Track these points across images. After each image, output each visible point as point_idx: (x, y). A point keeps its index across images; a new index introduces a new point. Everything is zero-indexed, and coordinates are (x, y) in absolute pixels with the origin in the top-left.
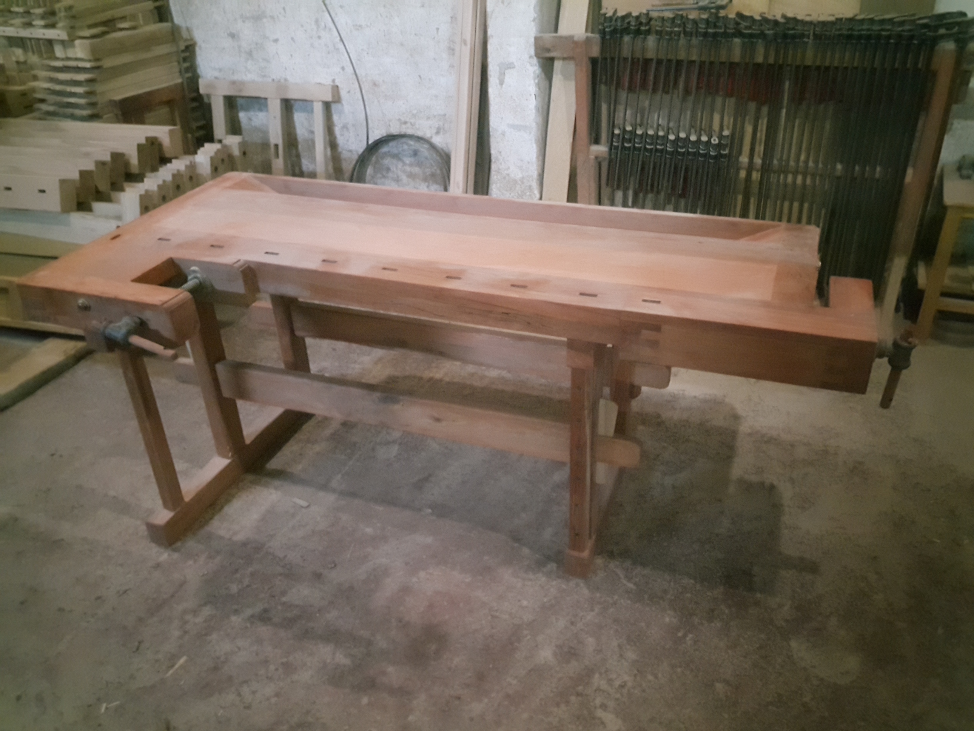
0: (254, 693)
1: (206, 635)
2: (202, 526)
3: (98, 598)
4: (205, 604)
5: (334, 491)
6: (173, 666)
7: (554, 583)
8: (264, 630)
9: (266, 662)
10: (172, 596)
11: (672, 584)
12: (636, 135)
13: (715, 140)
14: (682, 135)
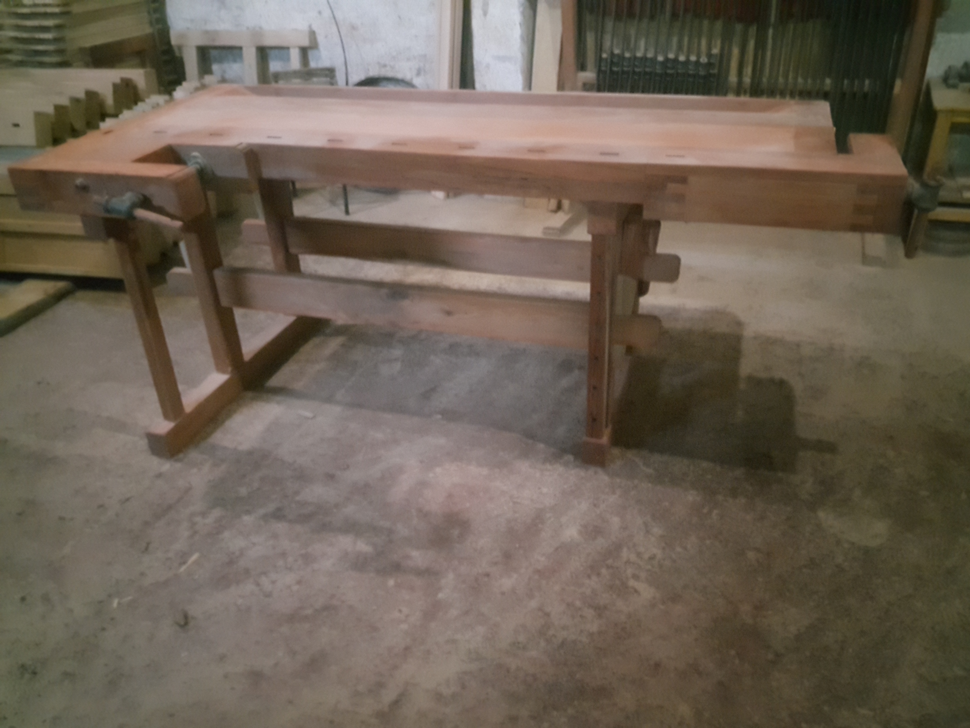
0: (273, 582)
1: (217, 533)
2: (205, 438)
3: (101, 506)
4: (213, 507)
5: (339, 403)
6: (185, 563)
7: (573, 472)
8: (280, 527)
9: (284, 555)
10: (178, 501)
11: (692, 468)
12: (624, 58)
13: (703, 60)
14: (671, 56)
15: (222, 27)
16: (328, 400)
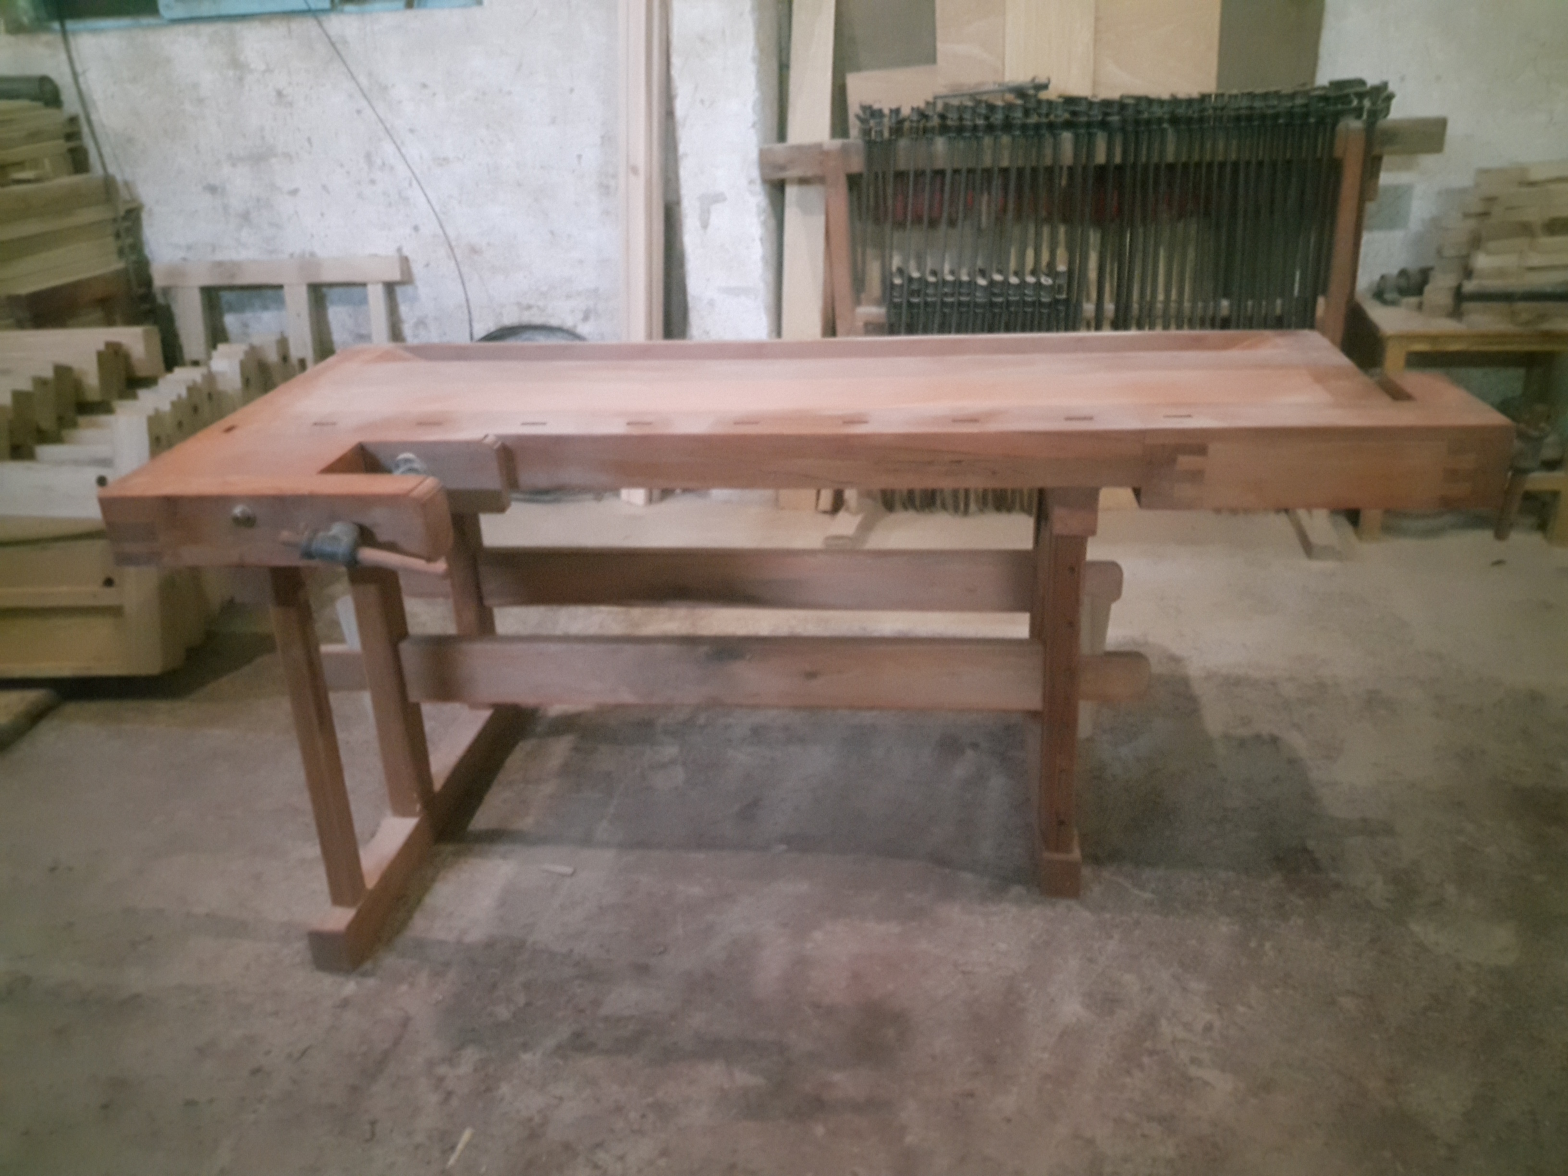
0: (621, 1158)
1: (488, 1090)
2: (398, 932)
3: (256, 1071)
4: (462, 1046)
5: (605, 845)
6: (453, 1148)
7: (1034, 912)
8: (592, 1064)
9: (619, 1109)
10: (396, 1043)
11: (1207, 882)
12: (927, 284)
13: (1046, 281)
14: (998, 277)
15: (243, 255)
16: (587, 841)
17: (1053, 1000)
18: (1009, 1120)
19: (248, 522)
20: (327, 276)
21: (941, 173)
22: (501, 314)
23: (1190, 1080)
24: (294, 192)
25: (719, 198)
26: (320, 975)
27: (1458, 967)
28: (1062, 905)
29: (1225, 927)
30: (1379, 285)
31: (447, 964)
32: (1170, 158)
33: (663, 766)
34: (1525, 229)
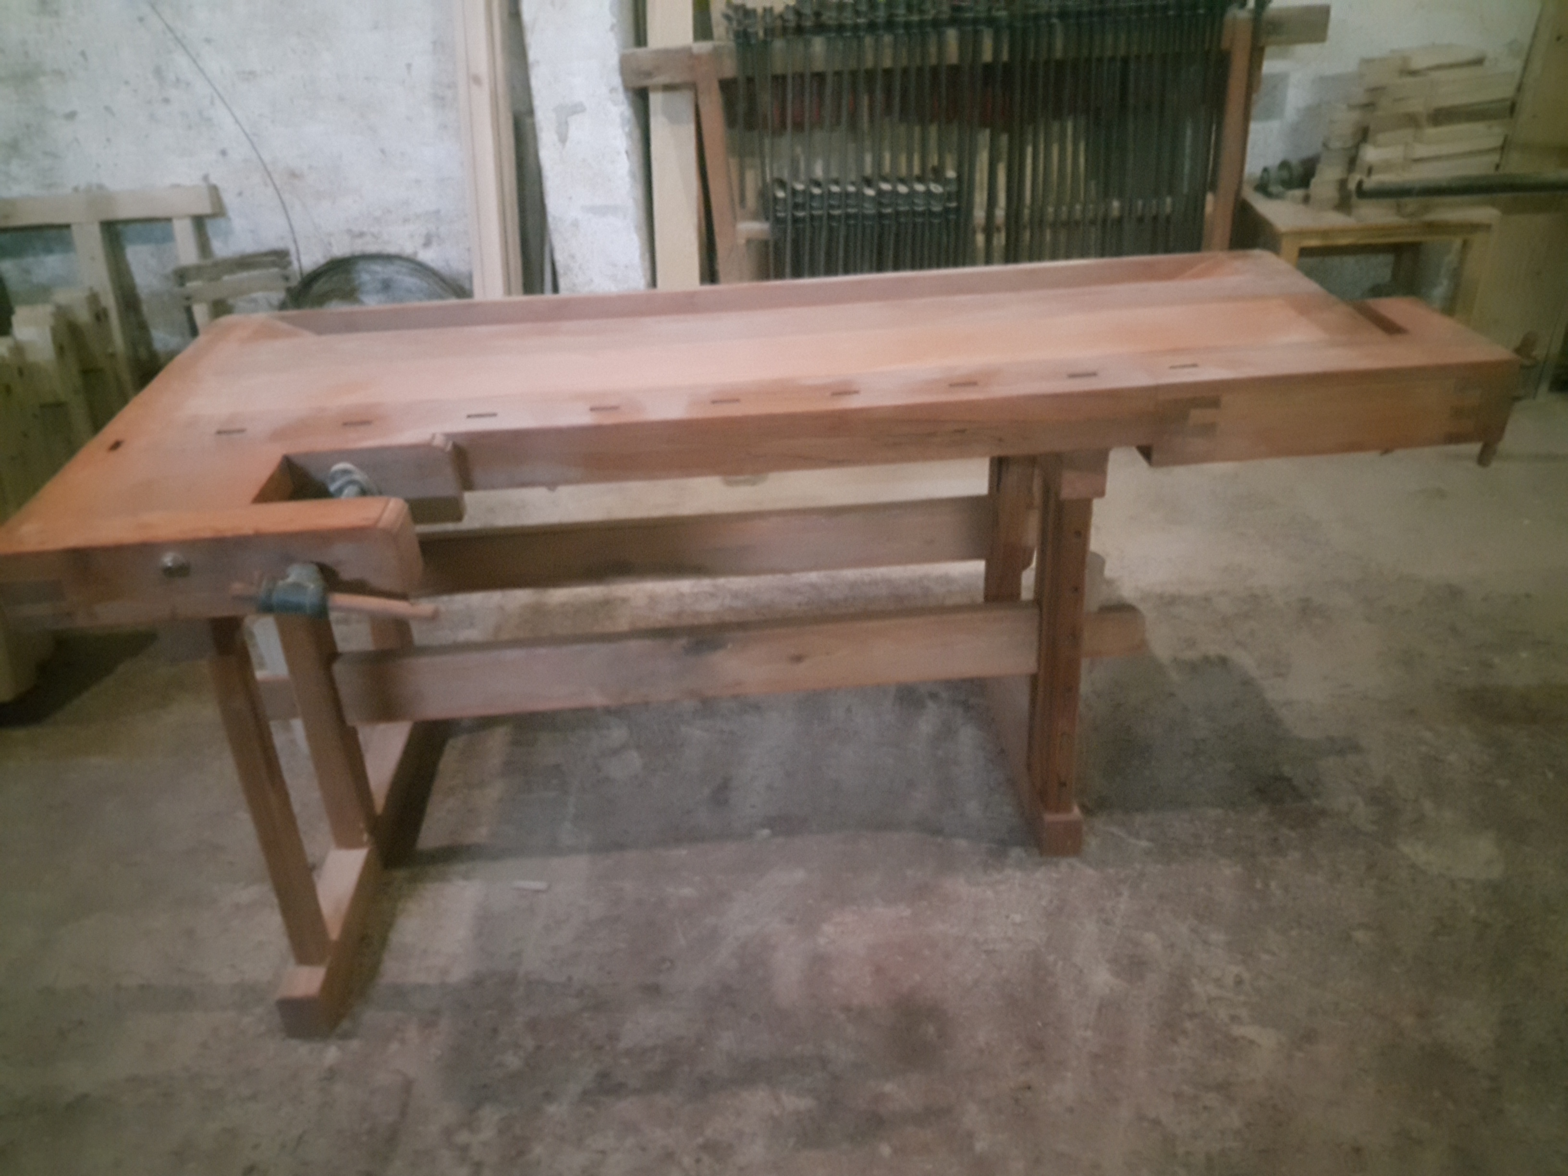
2: (370, 981)
4: (477, 1106)
8: (627, 1107)
11: (1197, 822)
12: (812, 196)
13: (936, 188)
14: (886, 187)
15: (16, 191)
16: (553, 849)
17: (1081, 971)
18: (1071, 1110)
19: (180, 571)
20: (124, 212)
21: (820, 77)
22: (330, 244)
23: (1235, 1040)
24: (71, 116)
25: (577, 109)
26: (294, 1042)
27: (1453, 884)
28: (1064, 864)
29: (1229, 870)
30: (1262, 178)
31: (436, 1012)
32: (1058, 54)
33: (615, 752)
34: (1412, 121)
